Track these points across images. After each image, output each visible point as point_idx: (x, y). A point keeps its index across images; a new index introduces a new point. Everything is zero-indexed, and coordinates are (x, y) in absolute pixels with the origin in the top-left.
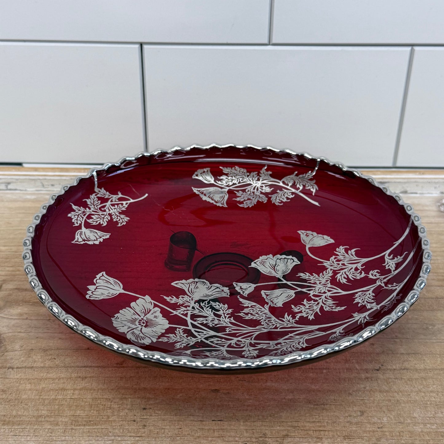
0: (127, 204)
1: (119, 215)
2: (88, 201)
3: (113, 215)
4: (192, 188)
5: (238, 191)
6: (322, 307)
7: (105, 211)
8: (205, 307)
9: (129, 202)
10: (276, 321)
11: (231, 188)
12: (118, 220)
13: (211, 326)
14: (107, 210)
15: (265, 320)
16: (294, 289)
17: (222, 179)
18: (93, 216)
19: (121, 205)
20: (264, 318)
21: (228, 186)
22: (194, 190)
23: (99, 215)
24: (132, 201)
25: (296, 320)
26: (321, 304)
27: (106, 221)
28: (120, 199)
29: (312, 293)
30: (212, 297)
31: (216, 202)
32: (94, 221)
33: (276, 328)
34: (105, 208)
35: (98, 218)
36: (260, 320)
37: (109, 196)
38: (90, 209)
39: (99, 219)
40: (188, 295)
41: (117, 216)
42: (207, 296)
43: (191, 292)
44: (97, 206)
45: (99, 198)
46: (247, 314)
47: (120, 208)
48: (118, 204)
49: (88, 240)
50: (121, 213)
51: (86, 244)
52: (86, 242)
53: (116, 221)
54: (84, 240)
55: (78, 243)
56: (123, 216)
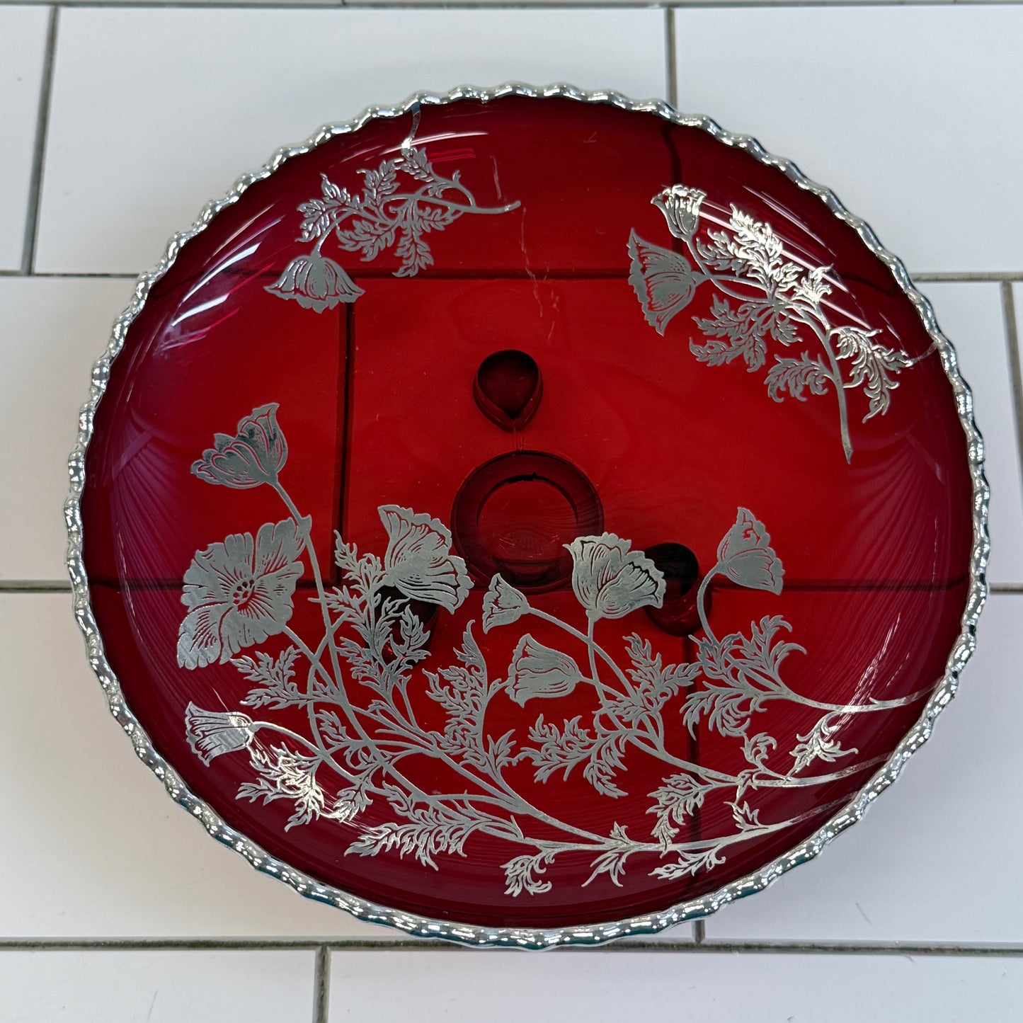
0: (457, 212)
1: (417, 240)
2: (372, 177)
3: (406, 235)
4: (632, 231)
5: (722, 296)
6: (587, 760)
7: (393, 216)
8: (387, 614)
9: (463, 209)
10: (474, 739)
11: (713, 279)
12: (406, 255)
13: (354, 676)
14: (401, 216)
15: (459, 723)
16: (586, 672)
17: (712, 242)
18: (355, 223)
19: (439, 211)
20: (464, 715)
21: (711, 269)
22: (630, 239)
23: (373, 223)
24: (473, 208)
25: (510, 763)
26: (593, 752)
27: (379, 248)
28: (451, 195)
29: (607, 707)
30: (421, 593)
31: (651, 307)
32: (351, 239)
33: (458, 758)
34: (398, 209)
35: (366, 232)
36: (450, 717)
37: (429, 175)
38: (362, 199)
39: (368, 236)
40: (382, 562)
41: (413, 241)
42: (415, 585)
43: (395, 554)
44: (383, 196)
45: (401, 176)
46: (444, 682)
47: (433, 221)
48: (434, 206)
49: (305, 293)
50: (425, 236)
51: (293, 302)
52: (298, 297)
53: (401, 258)
54: (296, 290)
55: (278, 294)
56: (424, 247)
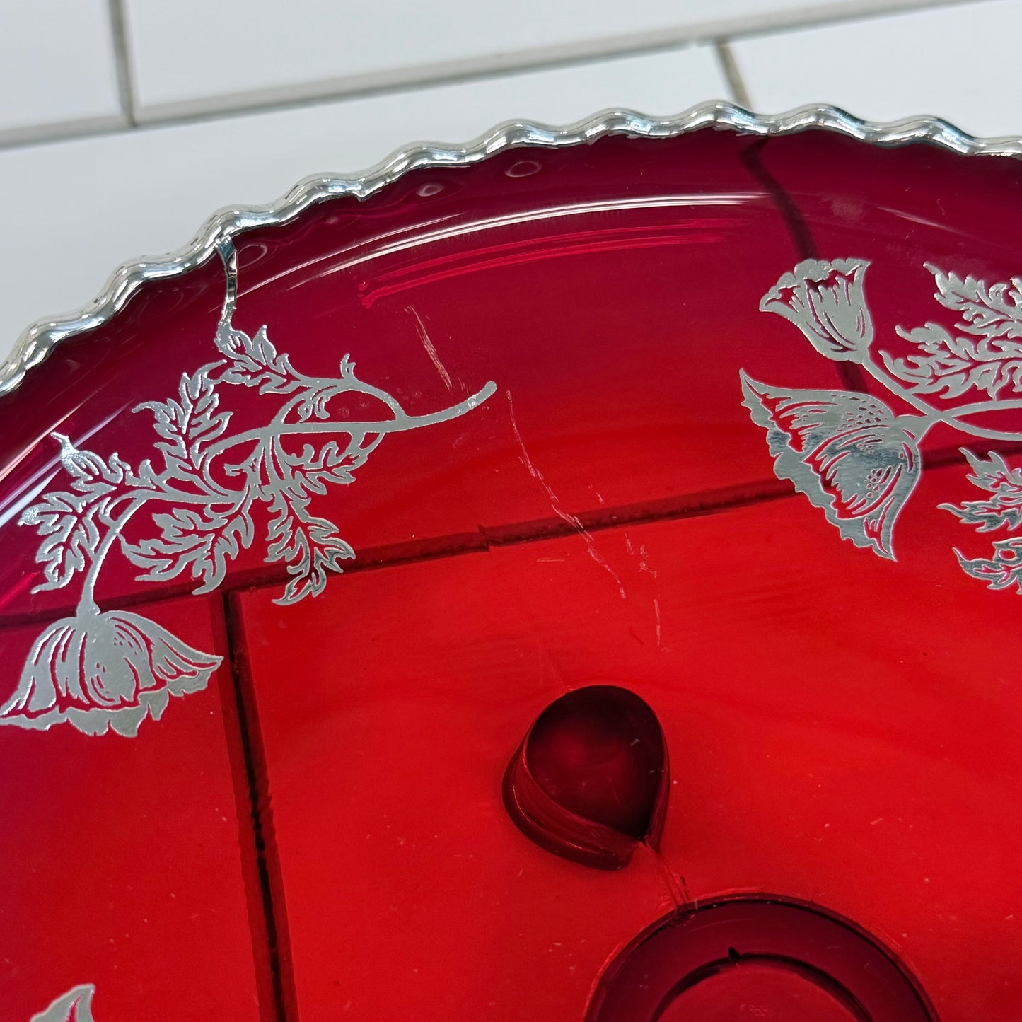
0: (370, 438)
1: (305, 517)
2: (165, 414)
3: (278, 514)
4: (743, 375)
5: (982, 446)
7: (237, 483)
9: (382, 428)
11: (950, 418)
12: (290, 555)
14: (254, 479)
17: (914, 349)
18: (159, 519)
19: (333, 446)
21: (935, 400)
22: (745, 391)
23: (199, 509)
24: (403, 422)
27: (227, 556)
28: (344, 406)
31: (844, 511)
32: (159, 555)
34: (245, 466)
35: (186, 533)
37: (289, 377)
38: (159, 466)
39: (195, 539)
41: (297, 523)
44: (204, 446)
45: (232, 397)
47: (325, 468)
48: (318, 441)
49: (86, 702)
50: (318, 506)
51: (64, 730)
52: (72, 716)
53: (282, 564)
54: (64, 702)
55: (23, 722)
56: (324, 528)
